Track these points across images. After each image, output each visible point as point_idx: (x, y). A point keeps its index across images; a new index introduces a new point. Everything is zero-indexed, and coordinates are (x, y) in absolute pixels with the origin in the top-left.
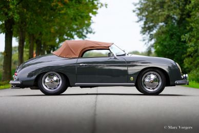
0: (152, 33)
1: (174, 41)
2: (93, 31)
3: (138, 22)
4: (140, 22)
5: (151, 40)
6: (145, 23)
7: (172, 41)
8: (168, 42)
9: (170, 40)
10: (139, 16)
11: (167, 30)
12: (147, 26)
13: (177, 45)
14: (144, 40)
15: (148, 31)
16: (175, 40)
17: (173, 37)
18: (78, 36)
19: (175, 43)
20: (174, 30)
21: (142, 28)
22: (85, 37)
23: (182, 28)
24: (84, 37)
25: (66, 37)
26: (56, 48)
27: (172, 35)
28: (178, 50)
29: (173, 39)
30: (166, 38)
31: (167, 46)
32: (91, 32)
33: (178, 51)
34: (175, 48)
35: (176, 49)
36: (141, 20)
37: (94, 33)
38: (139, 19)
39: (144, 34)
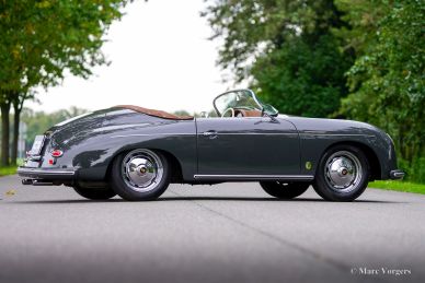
0: (242, 65)
1: (301, 82)
2: (107, 60)
3: (211, 39)
4: (215, 40)
5: (240, 81)
6: (229, 42)
7: (296, 81)
8: (285, 84)
9: (291, 81)
10: (215, 26)
11: (283, 57)
12: (231, 49)
13: (308, 91)
14: (224, 81)
15: (234, 60)
16: (301, 78)
17: (297, 74)
18: (72, 71)
19: (302, 87)
20: (300, 57)
21: (221, 53)
22: (89, 72)
23: (317, 53)
24: (85, 73)
25: (44, 73)
26: (20, 98)
27: (294, 69)
28: (308, 103)
29: (296, 77)
30: (281, 74)
31: (284, 94)
32: (101, 62)
33: (309, 106)
34: (302, 99)
35: (305, 100)
36: (218, 34)
37: (108, 65)
38: (214, 34)
39: (225, 67)
